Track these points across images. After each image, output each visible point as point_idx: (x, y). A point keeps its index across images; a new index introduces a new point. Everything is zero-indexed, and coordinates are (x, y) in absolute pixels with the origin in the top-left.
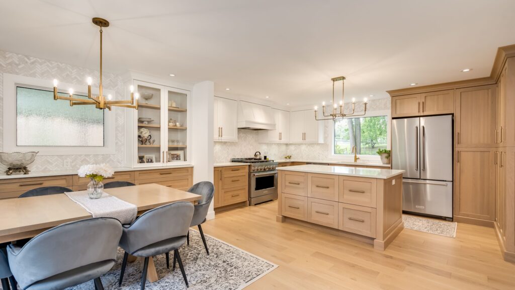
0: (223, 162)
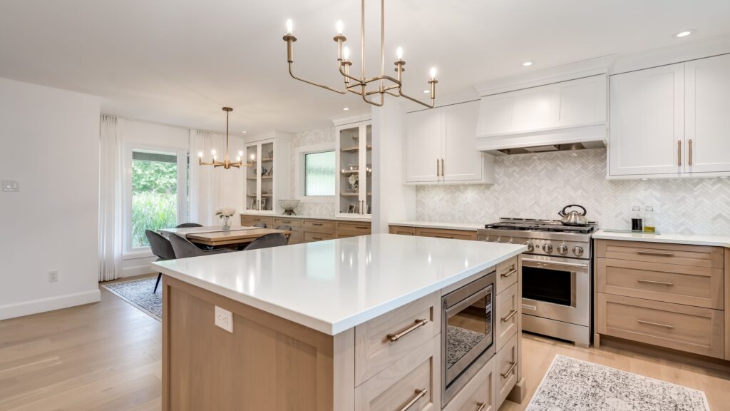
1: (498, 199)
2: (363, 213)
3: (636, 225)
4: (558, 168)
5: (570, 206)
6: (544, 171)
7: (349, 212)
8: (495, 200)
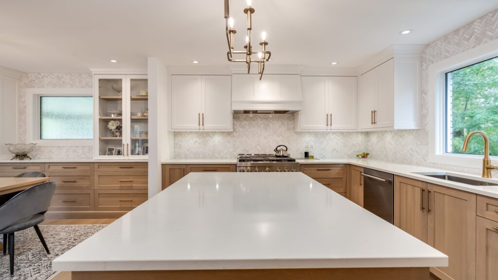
0: (226, 158)
1: (235, 142)
2: (128, 155)
3: (307, 155)
4: (270, 124)
5: (280, 146)
6: (263, 125)
7: (118, 155)
8: (234, 142)
